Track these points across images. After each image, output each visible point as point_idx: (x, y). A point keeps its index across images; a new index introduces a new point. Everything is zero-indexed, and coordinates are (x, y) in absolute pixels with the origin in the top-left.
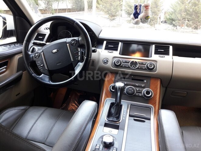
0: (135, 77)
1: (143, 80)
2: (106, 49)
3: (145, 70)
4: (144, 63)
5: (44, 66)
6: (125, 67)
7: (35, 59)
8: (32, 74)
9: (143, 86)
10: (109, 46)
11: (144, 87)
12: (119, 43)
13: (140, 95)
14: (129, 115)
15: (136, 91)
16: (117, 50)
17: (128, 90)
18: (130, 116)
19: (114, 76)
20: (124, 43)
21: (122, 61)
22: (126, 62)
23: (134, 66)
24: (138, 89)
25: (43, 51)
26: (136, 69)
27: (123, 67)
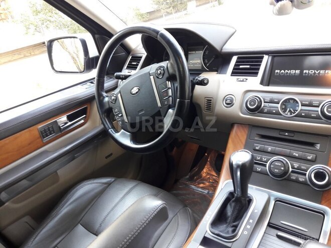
0: (292, 135)
1: (312, 144)
2: (234, 73)
3: (317, 118)
4: (315, 103)
5: (122, 116)
6: (270, 113)
7: (111, 105)
8: (108, 128)
9: (309, 158)
10: (241, 67)
11: (313, 162)
12: (262, 58)
13: (301, 180)
14: (269, 223)
15: (291, 169)
16: (256, 74)
17: (272, 166)
18: (270, 225)
19: (247, 132)
20: (273, 57)
21: (264, 100)
22: (272, 102)
23: (290, 111)
24: (296, 165)
25: (120, 92)
26: (295, 116)
27: (265, 113)
